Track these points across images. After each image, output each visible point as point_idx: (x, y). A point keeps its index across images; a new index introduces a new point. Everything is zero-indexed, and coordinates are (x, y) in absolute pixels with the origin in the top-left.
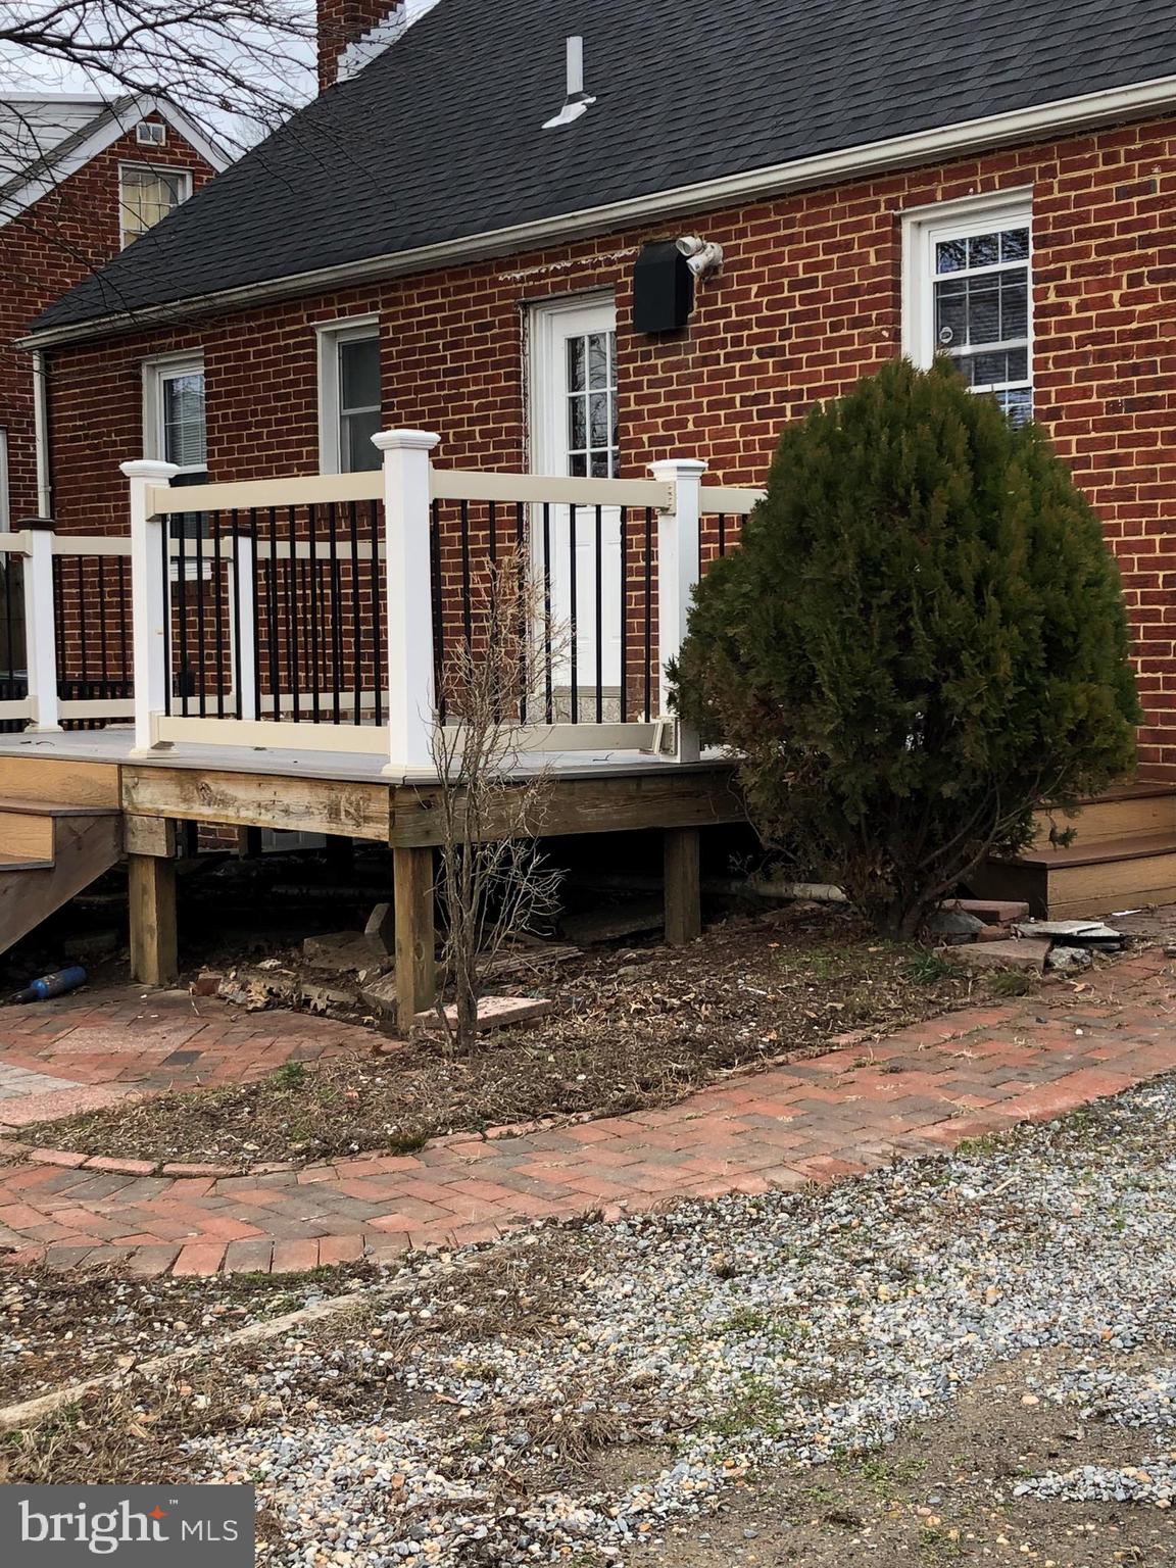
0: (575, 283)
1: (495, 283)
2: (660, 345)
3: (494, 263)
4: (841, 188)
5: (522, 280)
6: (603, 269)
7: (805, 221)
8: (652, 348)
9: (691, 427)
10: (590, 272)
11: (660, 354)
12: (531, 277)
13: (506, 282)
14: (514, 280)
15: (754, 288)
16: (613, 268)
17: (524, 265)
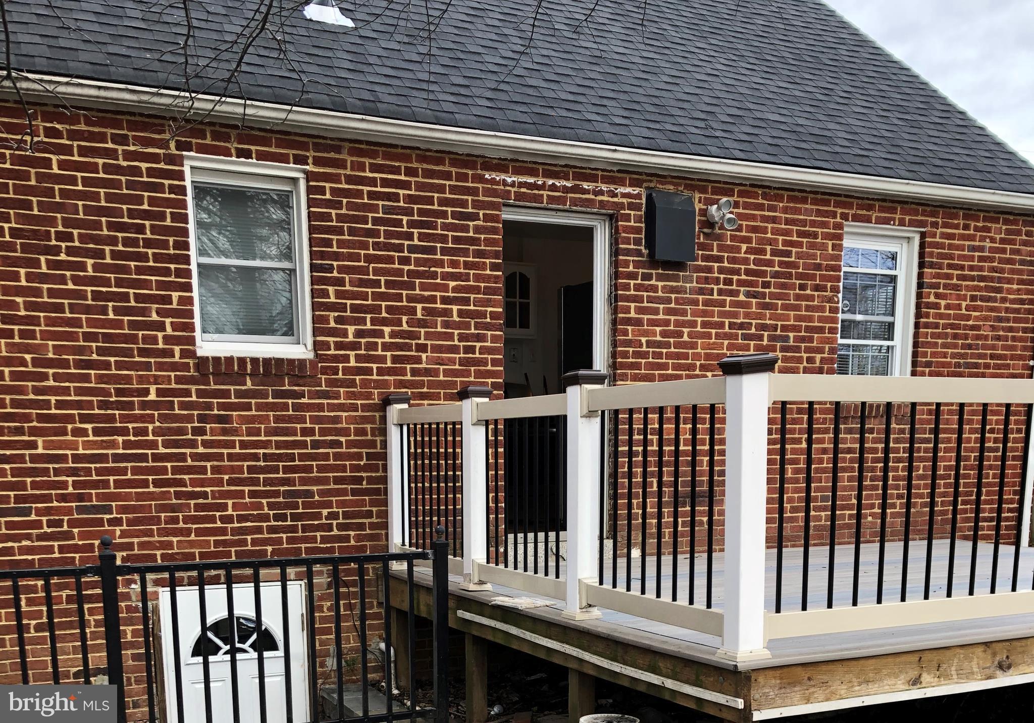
0: (574, 202)
1: (481, 179)
2: (660, 271)
3: (480, 161)
4: (813, 196)
5: (513, 184)
6: (605, 198)
7: (785, 210)
8: (654, 272)
9: (686, 338)
10: (591, 197)
11: (660, 278)
12: (521, 185)
13: (493, 181)
14: (505, 183)
15: (744, 247)
16: (615, 200)
17: (517, 172)
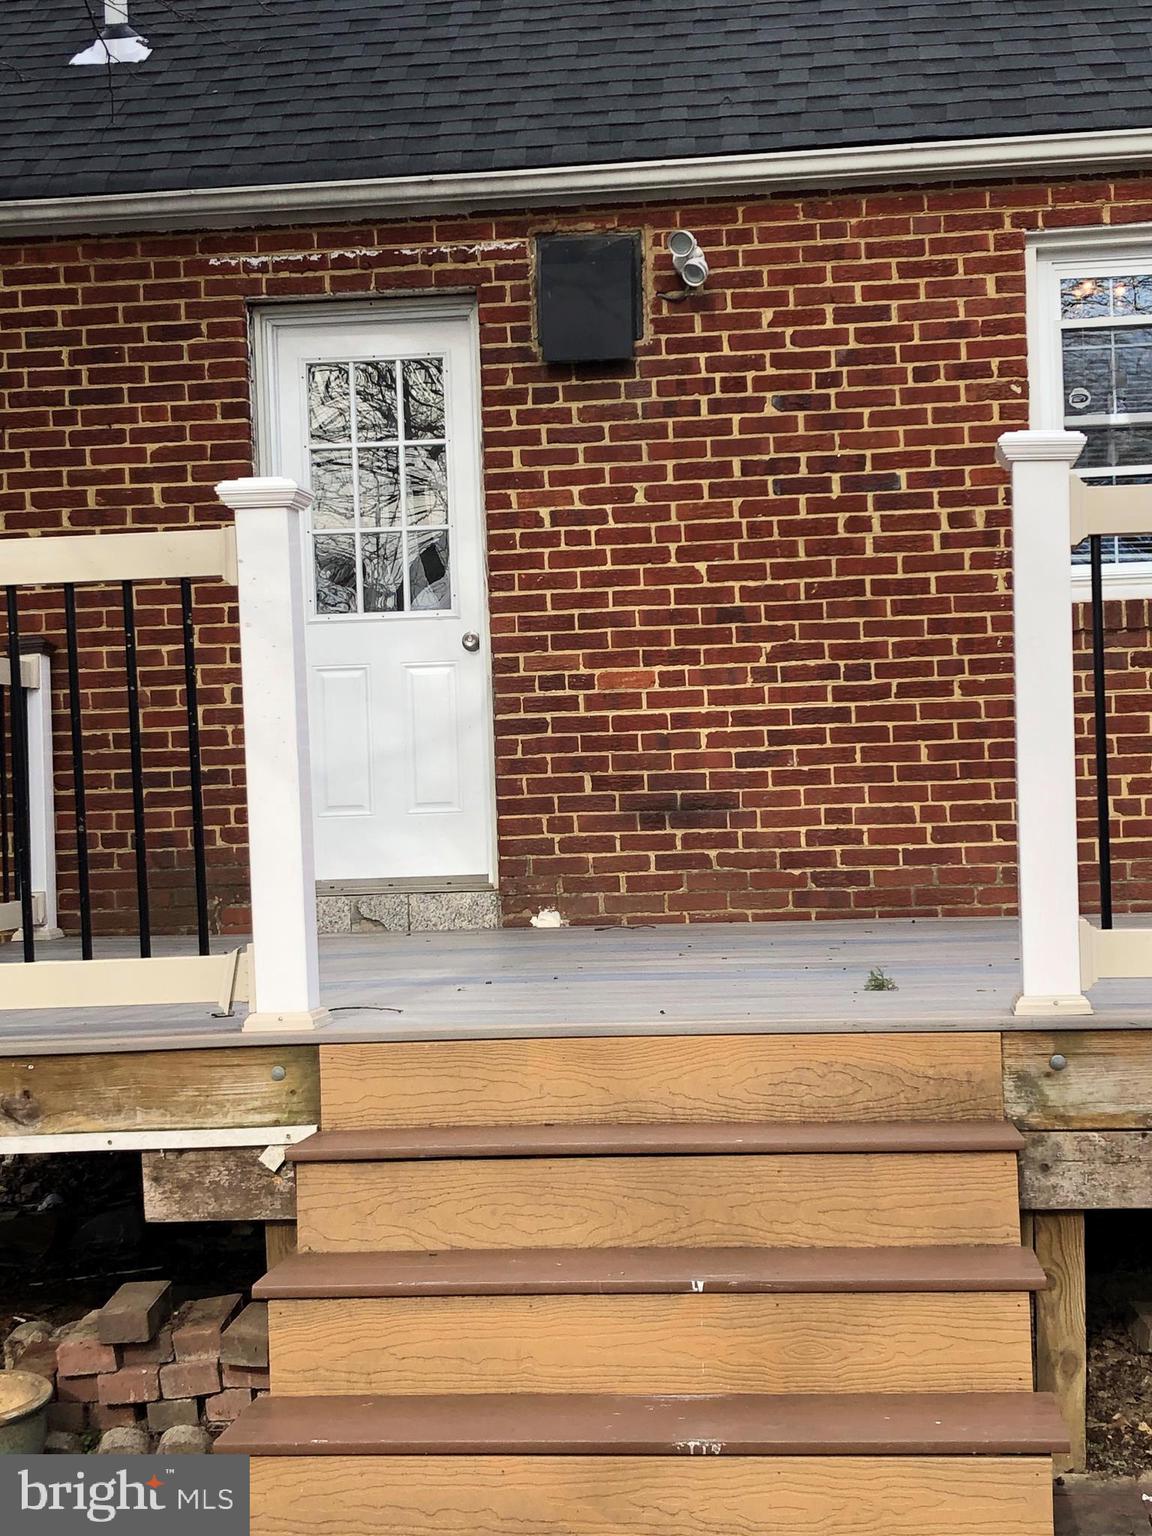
0: (384, 282)
1: (203, 268)
2: (574, 382)
3: (199, 238)
4: (932, 192)
5: (263, 268)
6: (449, 266)
7: (864, 230)
8: (559, 385)
9: (640, 499)
10: (421, 267)
11: (572, 394)
12: (279, 266)
13: (225, 268)
14: (247, 268)
15: (768, 314)
16: (472, 265)
17: (268, 246)
